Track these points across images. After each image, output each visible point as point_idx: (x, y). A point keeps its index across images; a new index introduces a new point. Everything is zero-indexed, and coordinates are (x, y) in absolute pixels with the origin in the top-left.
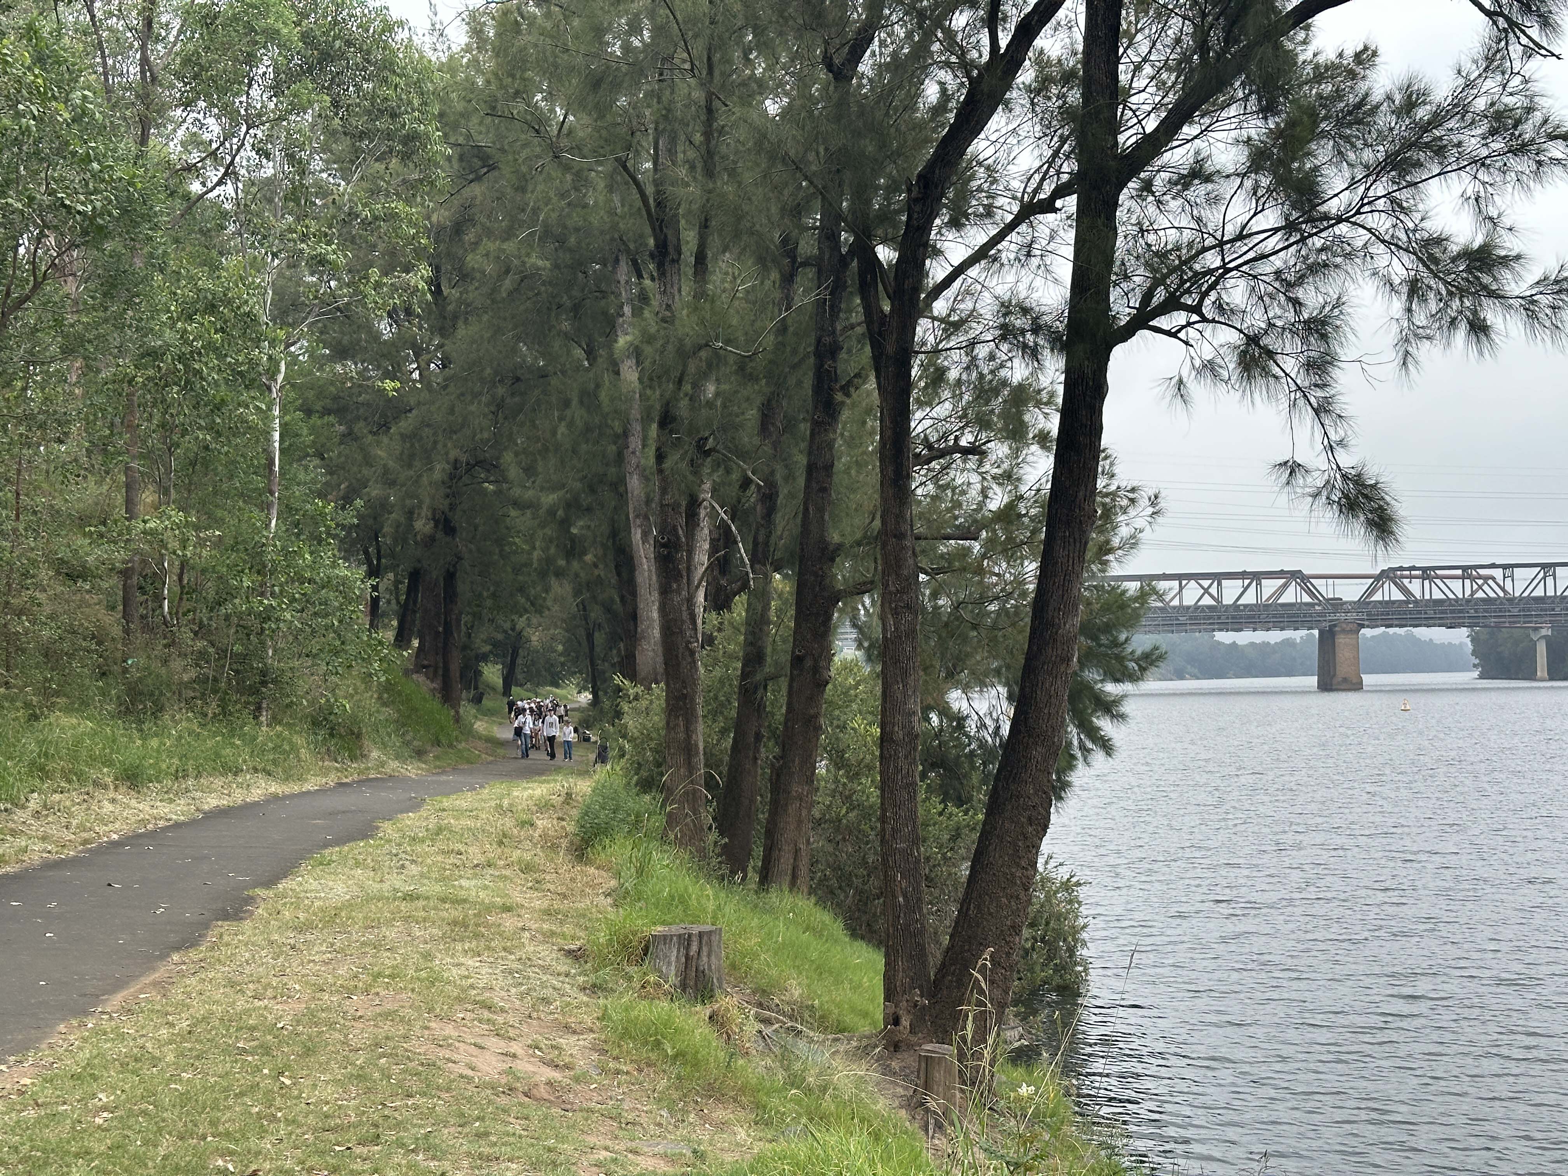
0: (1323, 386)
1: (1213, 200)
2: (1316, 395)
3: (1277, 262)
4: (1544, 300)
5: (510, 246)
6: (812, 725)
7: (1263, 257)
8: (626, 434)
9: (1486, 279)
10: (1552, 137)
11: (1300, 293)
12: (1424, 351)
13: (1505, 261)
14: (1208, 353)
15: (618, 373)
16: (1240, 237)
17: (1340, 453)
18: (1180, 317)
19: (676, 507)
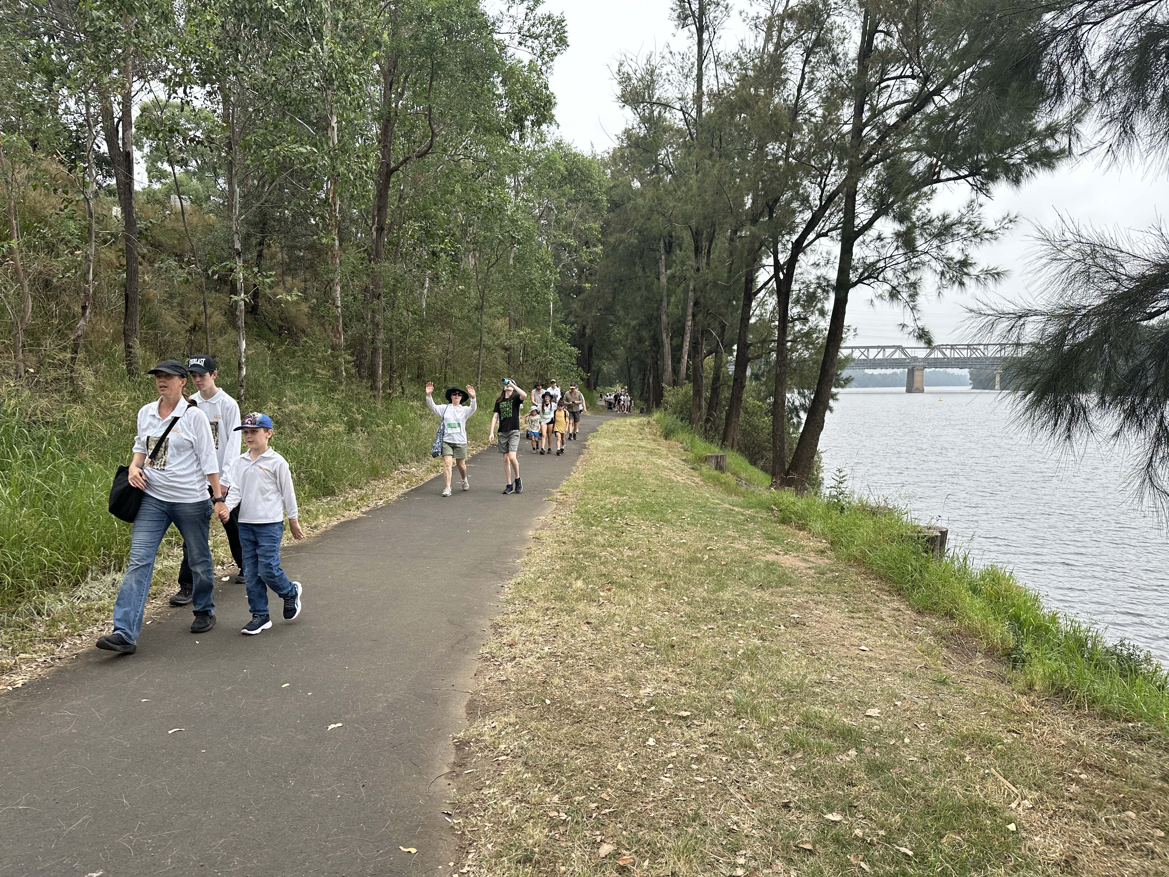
0: (914, 301)
1: (883, 246)
2: (911, 304)
3: (902, 265)
4: (982, 276)
6: (739, 399)
7: (898, 263)
9: (965, 270)
10: (986, 232)
11: (908, 275)
12: (945, 292)
13: (971, 264)
14: (880, 292)
16: (891, 256)
17: (918, 321)
18: (872, 280)
19: (698, 331)
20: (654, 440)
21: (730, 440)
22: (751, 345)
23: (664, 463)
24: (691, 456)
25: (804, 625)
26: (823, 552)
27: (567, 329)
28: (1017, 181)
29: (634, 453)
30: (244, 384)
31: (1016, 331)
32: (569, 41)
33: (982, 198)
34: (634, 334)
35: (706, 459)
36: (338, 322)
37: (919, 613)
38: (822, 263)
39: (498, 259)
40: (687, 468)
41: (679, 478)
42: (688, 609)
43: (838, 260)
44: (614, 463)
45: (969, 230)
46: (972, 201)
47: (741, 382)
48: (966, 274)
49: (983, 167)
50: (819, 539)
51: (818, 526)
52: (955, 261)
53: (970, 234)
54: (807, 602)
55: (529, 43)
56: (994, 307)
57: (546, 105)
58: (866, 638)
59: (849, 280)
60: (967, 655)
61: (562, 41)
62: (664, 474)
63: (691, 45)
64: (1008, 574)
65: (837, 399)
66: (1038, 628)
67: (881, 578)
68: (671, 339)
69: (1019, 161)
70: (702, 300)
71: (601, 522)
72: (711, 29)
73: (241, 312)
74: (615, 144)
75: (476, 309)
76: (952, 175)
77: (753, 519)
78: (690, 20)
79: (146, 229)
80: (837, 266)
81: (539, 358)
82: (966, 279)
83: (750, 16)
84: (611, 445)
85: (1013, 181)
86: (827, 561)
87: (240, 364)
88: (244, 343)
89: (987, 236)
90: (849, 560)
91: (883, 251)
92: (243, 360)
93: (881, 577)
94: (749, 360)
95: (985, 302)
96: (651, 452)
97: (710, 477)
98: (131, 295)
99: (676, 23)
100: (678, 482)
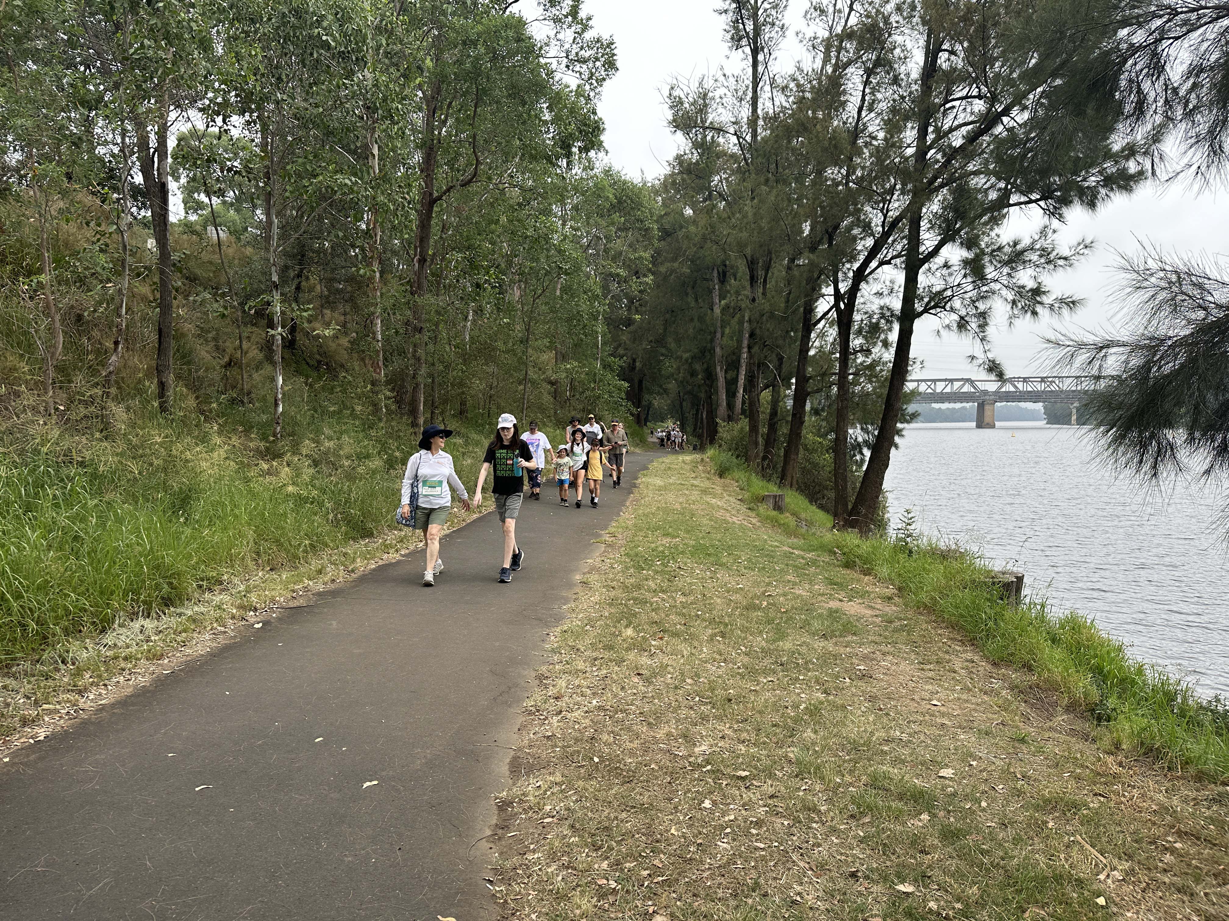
0: (983, 332)
1: (950, 275)
2: (981, 335)
3: (970, 294)
4: (1056, 305)
5: (676, 265)
6: (799, 435)
7: (966, 292)
8: (715, 332)
9: (1038, 299)
10: (1060, 258)
11: (977, 304)
12: (1016, 322)
13: (1044, 293)
14: (947, 322)
15: (712, 310)
16: (959, 285)
17: (988, 353)
18: (939, 310)
19: (754, 364)
20: (708, 479)
21: (789, 479)
22: (810, 378)
23: (719, 503)
24: (747, 495)
25: (871, 677)
26: (890, 598)
27: (617, 362)
28: (1092, 205)
29: (687, 492)
30: (280, 421)
31: (1097, 363)
32: (618, 64)
33: (1055, 223)
34: (686, 367)
35: (763, 499)
36: (378, 356)
37: (995, 664)
38: (886, 293)
39: (544, 291)
40: (743, 509)
41: (735, 519)
42: (746, 659)
43: (902, 289)
44: (666, 503)
45: (1041, 256)
46: (1046, 227)
47: (800, 418)
48: (1039, 303)
49: (1056, 190)
50: (885, 585)
51: (884, 571)
52: (1027, 289)
53: (1043, 261)
54: (873, 653)
55: (577, 68)
56: (1073, 338)
57: (594, 131)
58: (938, 692)
59: (914, 310)
60: (1047, 710)
61: (611, 65)
62: (719, 514)
63: (746, 67)
64: (1089, 621)
65: (903, 436)
66: (1123, 681)
67: (953, 628)
68: (726, 372)
69: (1094, 184)
70: (758, 331)
71: (652, 566)
72: (766, 50)
73: (278, 347)
74: (668, 170)
75: (521, 342)
76: (1023, 199)
77: (814, 562)
78: (744, 42)
79: (180, 261)
80: (901, 295)
81: (588, 393)
82: (1039, 308)
83: (807, 37)
84: (662, 484)
85: (1088, 204)
86: (894, 608)
87: (276, 400)
88: (281, 378)
89: (1061, 262)
90: (918, 608)
91: (950, 280)
92: (280, 396)
93: (952, 626)
94: (808, 394)
95: (1063, 333)
96: (705, 492)
97: (767, 518)
98: (165, 330)
99: (730, 44)
100: (734, 523)
